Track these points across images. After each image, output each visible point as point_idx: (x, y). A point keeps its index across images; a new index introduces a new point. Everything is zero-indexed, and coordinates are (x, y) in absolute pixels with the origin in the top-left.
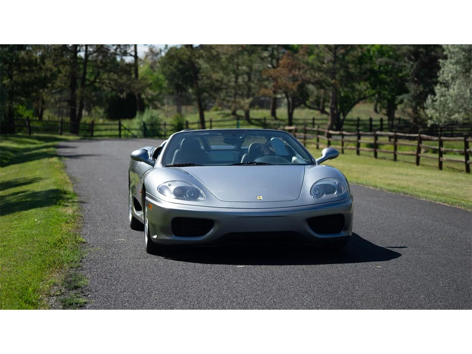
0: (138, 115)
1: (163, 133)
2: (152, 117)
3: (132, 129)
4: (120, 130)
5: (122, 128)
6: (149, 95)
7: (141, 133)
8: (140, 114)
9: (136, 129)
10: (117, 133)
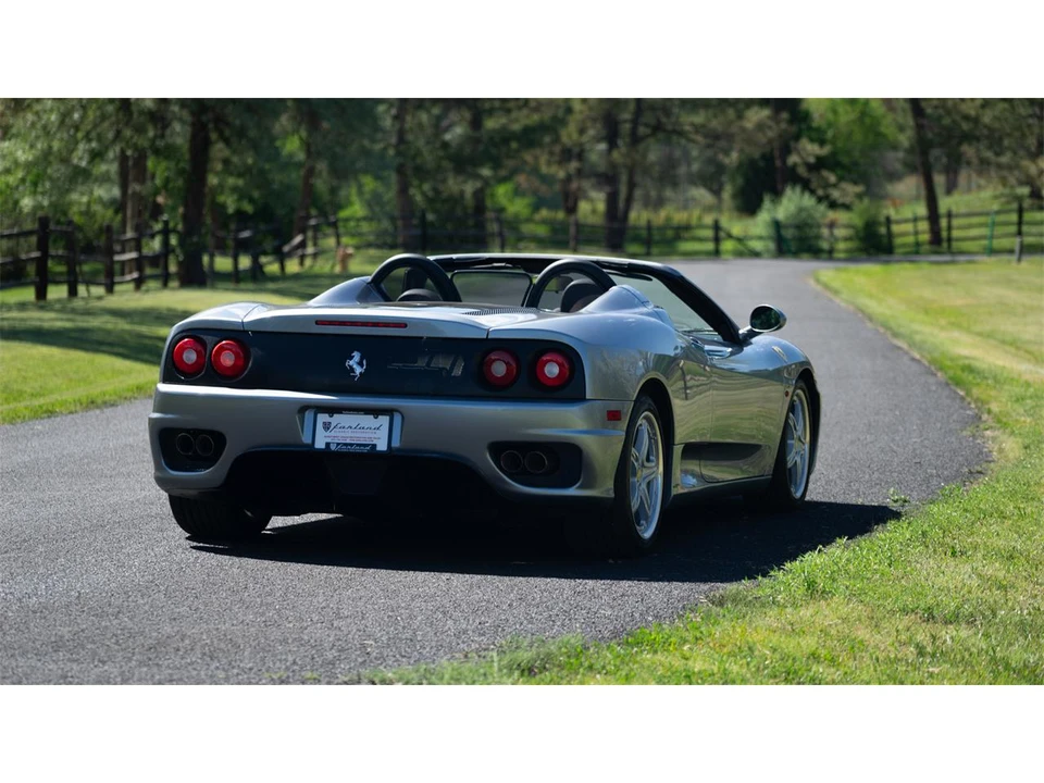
0: (767, 203)
1: (825, 245)
2: (801, 210)
3: (752, 238)
4: (717, 240)
5: (722, 234)
6: (809, 155)
7: (772, 245)
8: (773, 201)
9: (760, 238)
10: (710, 246)
